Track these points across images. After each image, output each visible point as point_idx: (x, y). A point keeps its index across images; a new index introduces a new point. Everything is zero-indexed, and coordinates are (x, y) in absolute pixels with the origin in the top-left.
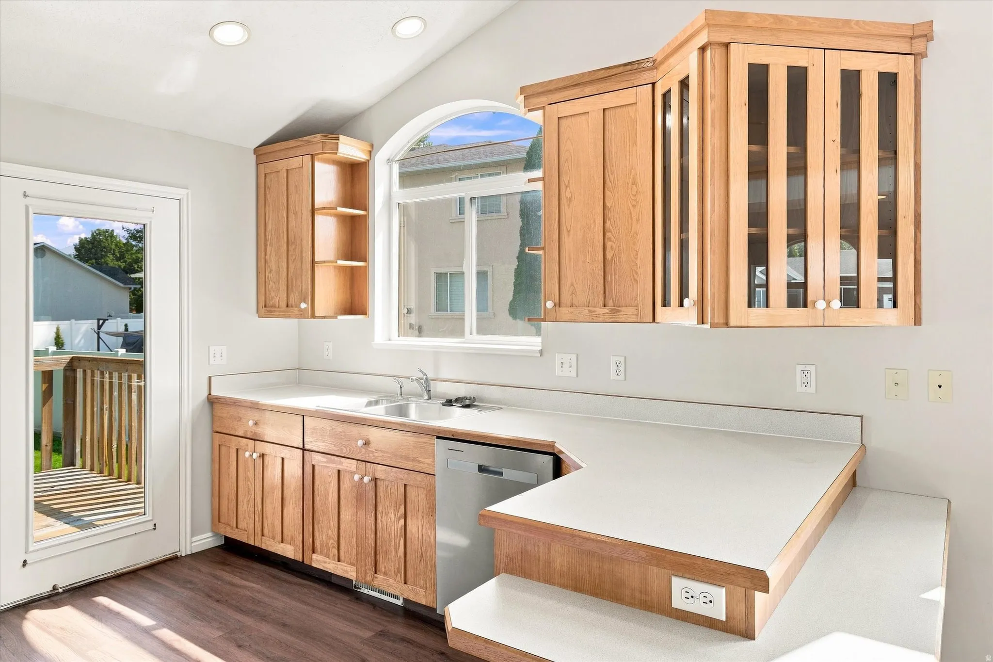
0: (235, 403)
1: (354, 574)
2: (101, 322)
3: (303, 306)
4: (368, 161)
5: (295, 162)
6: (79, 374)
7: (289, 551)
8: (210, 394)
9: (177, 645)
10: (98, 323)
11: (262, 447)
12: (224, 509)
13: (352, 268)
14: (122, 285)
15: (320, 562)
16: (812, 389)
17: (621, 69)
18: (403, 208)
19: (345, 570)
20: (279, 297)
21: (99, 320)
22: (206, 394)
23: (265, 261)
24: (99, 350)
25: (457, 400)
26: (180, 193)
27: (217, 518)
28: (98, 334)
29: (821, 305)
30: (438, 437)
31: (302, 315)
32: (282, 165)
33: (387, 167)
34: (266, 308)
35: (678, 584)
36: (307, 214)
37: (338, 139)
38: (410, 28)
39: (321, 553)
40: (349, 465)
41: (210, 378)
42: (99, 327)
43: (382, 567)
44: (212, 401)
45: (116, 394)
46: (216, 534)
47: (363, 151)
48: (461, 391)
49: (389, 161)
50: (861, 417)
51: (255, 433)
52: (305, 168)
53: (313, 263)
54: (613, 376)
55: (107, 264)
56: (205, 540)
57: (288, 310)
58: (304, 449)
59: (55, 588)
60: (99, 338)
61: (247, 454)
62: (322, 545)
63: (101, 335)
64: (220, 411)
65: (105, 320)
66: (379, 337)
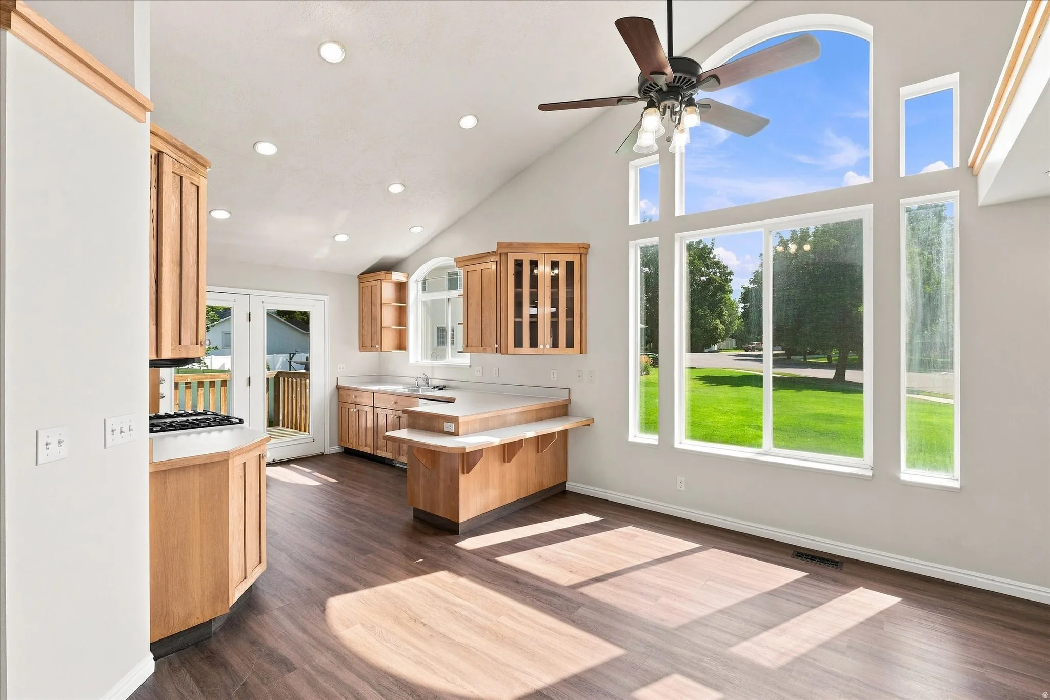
0: (348, 389)
1: (392, 457)
2: (292, 355)
3: (377, 346)
4: (407, 281)
5: (374, 283)
6: (282, 379)
7: (368, 450)
8: (337, 385)
9: (319, 476)
10: (290, 355)
11: (359, 407)
12: (343, 434)
13: (400, 329)
14: (304, 332)
15: (381, 453)
16: (555, 379)
17: (486, 254)
18: (425, 303)
19: (389, 455)
20: (368, 343)
21: (290, 354)
22: (336, 384)
23: (363, 327)
24: (290, 370)
25: (437, 387)
26: (325, 298)
27: (341, 439)
28: (290, 362)
29: (542, 346)
30: (420, 399)
31: (377, 350)
32: (369, 284)
33: (415, 284)
34: (363, 347)
35: (446, 424)
36: (379, 307)
37: (392, 273)
38: (417, 230)
39: (381, 450)
40: (389, 412)
41: (338, 378)
42: (291, 359)
43: (402, 453)
44: (339, 388)
45: (299, 389)
46: (341, 446)
47: (405, 277)
48: (441, 383)
49: (417, 281)
50: (569, 389)
51: (355, 402)
52: (378, 286)
53: (382, 327)
54: (495, 376)
55: (295, 318)
56: (336, 449)
57: (372, 348)
58: (373, 407)
59: (274, 460)
60: (290, 365)
61: (352, 410)
62: (380, 447)
63: (292, 363)
64: (342, 392)
65: (294, 354)
66: (412, 360)
